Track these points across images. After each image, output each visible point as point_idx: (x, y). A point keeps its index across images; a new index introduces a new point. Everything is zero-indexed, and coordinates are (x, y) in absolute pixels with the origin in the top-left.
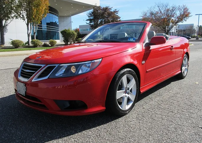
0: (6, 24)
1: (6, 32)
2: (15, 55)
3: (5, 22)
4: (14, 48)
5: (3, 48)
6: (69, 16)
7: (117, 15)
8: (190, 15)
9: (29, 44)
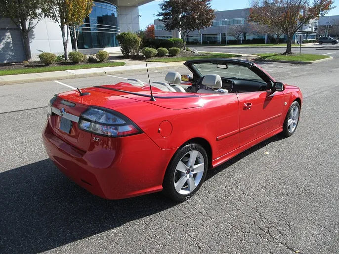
0: (31, 26)
1: (33, 39)
2: (41, 80)
3: (30, 22)
4: (43, 66)
5: (27, 66)
6: (135, 6)
7: (208, 6)
8: (332, 5)
9: (66, 59)
